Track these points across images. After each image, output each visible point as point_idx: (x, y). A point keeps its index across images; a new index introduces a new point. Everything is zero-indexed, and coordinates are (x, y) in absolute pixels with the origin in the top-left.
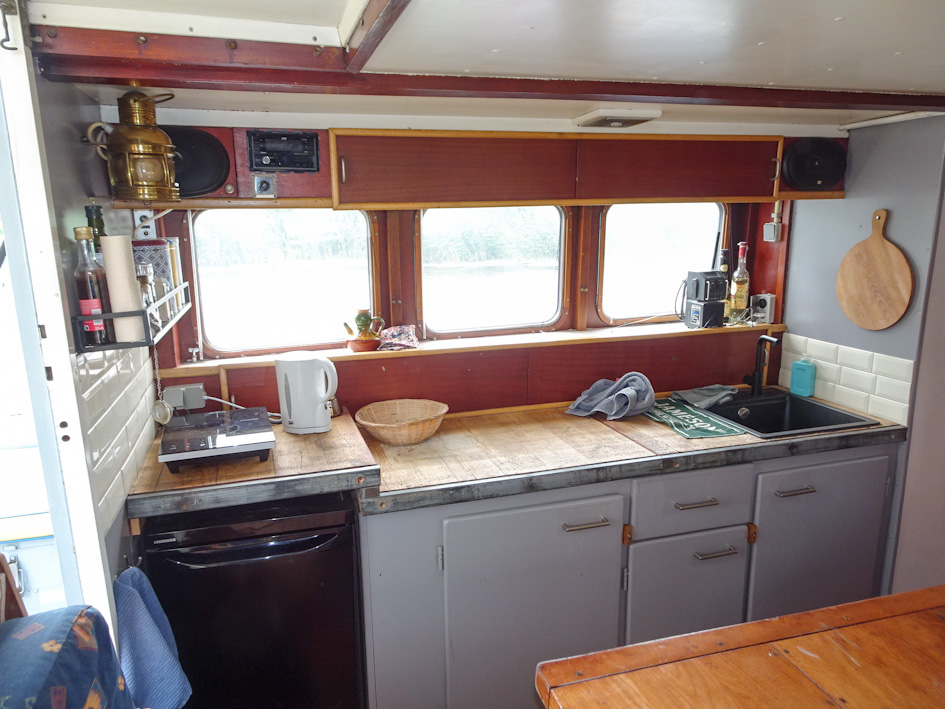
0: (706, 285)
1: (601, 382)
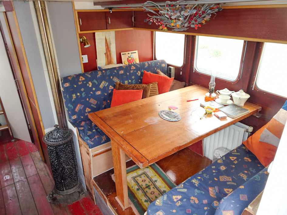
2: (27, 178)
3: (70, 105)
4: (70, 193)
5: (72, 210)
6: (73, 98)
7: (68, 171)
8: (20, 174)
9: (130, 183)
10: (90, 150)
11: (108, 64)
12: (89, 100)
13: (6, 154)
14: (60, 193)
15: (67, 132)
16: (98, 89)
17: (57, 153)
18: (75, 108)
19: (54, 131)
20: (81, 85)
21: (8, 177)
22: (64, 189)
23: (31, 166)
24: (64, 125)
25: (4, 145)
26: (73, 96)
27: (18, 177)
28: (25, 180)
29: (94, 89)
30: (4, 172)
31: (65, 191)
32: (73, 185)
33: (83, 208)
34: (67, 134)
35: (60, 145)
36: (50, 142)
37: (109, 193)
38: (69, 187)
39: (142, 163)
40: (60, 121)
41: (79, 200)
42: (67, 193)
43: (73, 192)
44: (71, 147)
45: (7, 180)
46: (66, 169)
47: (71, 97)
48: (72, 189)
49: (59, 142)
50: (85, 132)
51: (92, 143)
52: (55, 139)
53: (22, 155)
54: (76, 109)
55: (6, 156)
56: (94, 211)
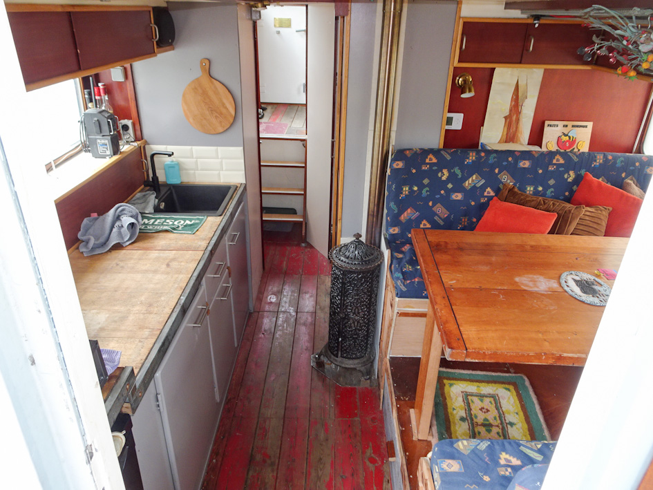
0: (109, 122)
1: (86, 221)
2: (297, 312)
3: (392, 205)
4: (347, 366)
5: (339, 396)
6: (402, 193)
7: (353, 325)
8: (290, 302)
9: (454, 400)
10: (397, 299)
11: (506, 142)
12: (434, 205)
13: (285, 263)
14: (330, 357)
15: (372, 254)
16: (458, 188)
17: (343, 283)
18: (401, 212)
19: (351, 243)
20: (424, 171)
21: (273, 299)
22: (339, 355)
23: (311, 296)
24: (375, 240)
25: (288, 248)
26: (404, 189)
27: (287, 305)
28: (294, 314)
29: (450, 186)
30: (272, 289)
31: (339, 359)
32: (356, 354)
33: (358, 404)
34: (371, 257)
35: (351, 272)
36: (337, 260)
37: (403, 397)
38: (347, 354)
39: (452, 348)
40: (370, 229)
41: (356, 387)
42: (340, 362)
43: (352, 366)
44: (371, 283)
45: (271, 302)
46: (351, 321)
47: (399, 191)
48: (351, 362)
49: (352, 266)
50: (402, 264)
51: (404, 289)
52: (348, 258)
53: (305, 274)
54: (403, 216)
55: (284, 266)
56: (374, 419)
